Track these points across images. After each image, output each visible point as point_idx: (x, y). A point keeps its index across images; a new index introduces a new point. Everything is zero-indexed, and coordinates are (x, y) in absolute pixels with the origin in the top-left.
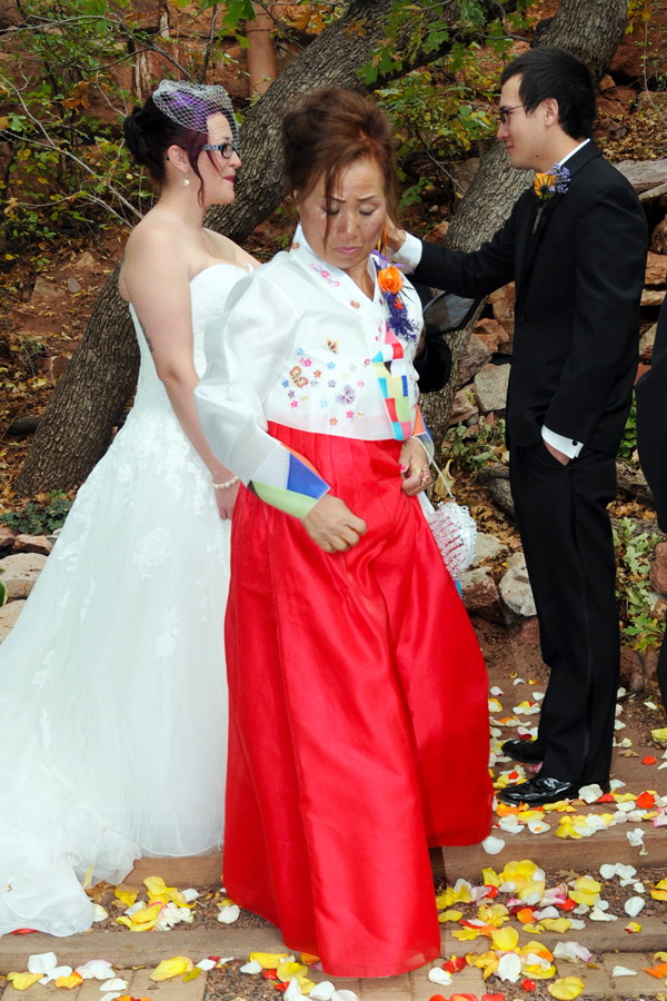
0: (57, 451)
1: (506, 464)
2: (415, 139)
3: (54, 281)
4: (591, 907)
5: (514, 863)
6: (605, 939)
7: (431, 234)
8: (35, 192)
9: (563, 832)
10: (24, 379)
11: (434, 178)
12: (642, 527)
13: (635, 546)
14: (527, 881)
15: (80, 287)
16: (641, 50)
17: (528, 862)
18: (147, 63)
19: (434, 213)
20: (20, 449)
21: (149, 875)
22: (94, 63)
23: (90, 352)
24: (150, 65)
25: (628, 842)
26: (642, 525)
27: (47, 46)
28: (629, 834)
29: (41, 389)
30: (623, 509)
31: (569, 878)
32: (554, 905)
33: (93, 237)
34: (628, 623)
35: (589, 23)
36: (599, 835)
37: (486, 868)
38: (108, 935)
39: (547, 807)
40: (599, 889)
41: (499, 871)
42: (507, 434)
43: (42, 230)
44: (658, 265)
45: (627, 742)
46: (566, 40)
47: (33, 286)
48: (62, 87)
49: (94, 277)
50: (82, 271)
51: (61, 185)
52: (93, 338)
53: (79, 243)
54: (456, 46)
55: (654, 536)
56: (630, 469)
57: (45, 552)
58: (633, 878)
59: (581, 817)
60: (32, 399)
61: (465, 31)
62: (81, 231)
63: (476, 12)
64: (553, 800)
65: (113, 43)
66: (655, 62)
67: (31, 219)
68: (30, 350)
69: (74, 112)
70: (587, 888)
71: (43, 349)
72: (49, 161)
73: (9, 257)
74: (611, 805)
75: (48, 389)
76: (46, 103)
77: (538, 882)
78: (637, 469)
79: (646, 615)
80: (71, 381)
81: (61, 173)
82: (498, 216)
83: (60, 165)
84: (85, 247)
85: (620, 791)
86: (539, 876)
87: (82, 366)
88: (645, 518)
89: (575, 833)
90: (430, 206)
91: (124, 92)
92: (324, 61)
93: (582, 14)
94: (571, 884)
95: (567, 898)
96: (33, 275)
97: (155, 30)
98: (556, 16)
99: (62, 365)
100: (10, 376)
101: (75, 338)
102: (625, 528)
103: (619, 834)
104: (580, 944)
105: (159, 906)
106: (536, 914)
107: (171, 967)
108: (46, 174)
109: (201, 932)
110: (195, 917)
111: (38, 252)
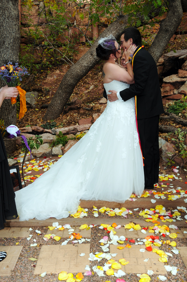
0: (52, 111)
3: (51, 76)
4: (176, 216)
5: (158, 205)
6: (181, 224)
9: (169, 199)
10: (45, 96)
12: (182, 130)
13: (181, 134)
14: (162, 210)
15: (56, 77)
17: (161, 205)
20: (44, 111)
24: (72, 31)
25: (184, 202)
27: (52, 27)
28: (184, 200)
29: (48, 98)
30: (178, 126)
31: (171, 210)
32: (168, 216)
36: (177, 200)
38: (69, 219)
39: (165, 193)
43: (49, 65)
44: (184, 72)
45: (181, 178)
47: (47, 77)
49: (59, 75)
50: (57, 74)
51: (53, 56)
53: (56, 68)
55: (185, 132)
57: (50, 133)
58: (185, 210)
59: (173, 196)
60: (46, 100)
67: (47, 63)
68: (46, 90)
71: (49, 90)
72: (51, 51)
73: (42, 71)
74: (179, 193)
75: (50, 98)
76: (52, 39)
77: (163, 210)
78: (180, 117)
79: (184, 150)
80: (56, 97)
81: (53, 53)
84: (57, 69)
85: (180, 190)
86: (164, 209)
88: (183, 128)
89: (172, 199)
93: (172, 18)
95: (171, 214)
96: (47, 74)
97: (73, 24)
98: (166, 19)
99: (53, 94)
100: (42, 95)
101: (56, 88)
102: (179, 131)
103: (182, 200)
104: (175, 225)
105: (80, 212)
106: (164, 218)
107: (84, 226)
108: (50, 54)
109: (89, 219)
110: (88, 215)
111: (48, 70)
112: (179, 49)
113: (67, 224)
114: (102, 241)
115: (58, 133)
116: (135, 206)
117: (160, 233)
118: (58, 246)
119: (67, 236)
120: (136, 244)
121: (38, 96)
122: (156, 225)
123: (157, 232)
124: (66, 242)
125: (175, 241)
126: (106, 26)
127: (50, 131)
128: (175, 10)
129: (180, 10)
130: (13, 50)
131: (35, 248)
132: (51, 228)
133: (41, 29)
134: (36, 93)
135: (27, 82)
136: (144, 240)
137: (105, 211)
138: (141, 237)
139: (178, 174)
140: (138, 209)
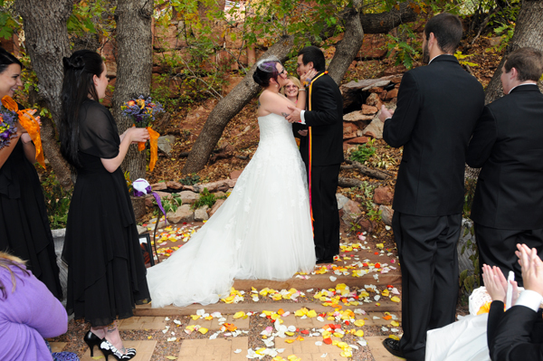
0: (194, 161)
3: (192, 114)
4: (364, 298)
5: (339, 284)
6: (369, 308)
9: (354, 275)
10: (184, 142)
12: (370, 184)
13: (368, 189)
14: (344, 290)
15: (199, 116)
17: (344, 284)
20: (183, 161)
23: (204, 133)
25: (373, 278)
27: (193, 52)
29: (189, 144)
30: (363, 178)
31: (357, 289)
32: (353, 297)
33: (204, 102)
34: (367, 212)
36: (365, 276)
39: (348, 267)
43: (189, 100)
44: (369, 108)
45: (369, 248)
47: (186, 116)
49: (204, 113)
50: (200, 111)
51: (195, 88)
53: (199, 104)
55: (374, 186)
58: (376, 289)
59: (359, 270)
60: (186, 147)
65: (211, 50)
68: (185, 133)
71: (189, 133)
73: (180, 108)
74: (367, 267)
76: (194, 66)
77: (347, 290)
78: (367, 166)
79: (372, 210)
80: (199, 142)
84: (201, 105)
85: (370, 262)
86: (347, 288)
87: (202, 138)
88: (370, 181)
89: (358, 275)
95: (356, 295)
96: (187, 112)
97: (222, 46)
99: (194, 138)
100: (180, 140)
101: (199, 130)
102: (365, 184)
103: (371, 275)
104: (362, 309)
105: (234, 296)
106: (348, 300)
107: (239, 315)
108: (191, 85)
109: (247, 304)
110: (245, 299)
111: (188, 106)
112: (362, 79)
113: (216, 311)
114: (265, 333)
115: (203, 190)
116: (309, 286)
117: (342, 320)
118: (205, 340)
119: (217, 327)
120: (311, 335)
121: (175, 141)
122: (337, 310)
123: (338, 319)
124: (215, 335)
125: (362, 329)
126: (265, 49)
127: (191, 187)
129: (360, 30)
130: (142, 80)
131: (174, 343)
132: (194, 317)
133: (179, 54)
134: (173, 137)
135: (161, 123)
136: (321, 331)
137: (268, 293)
138: (317, 326)
139: (366, 243)
140: (312, 289)
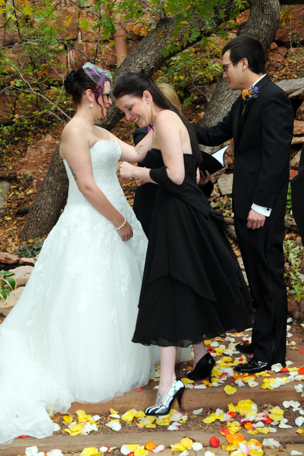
0: (37, 221)
1: (233, 218)
2: (188, 77)
3: (35, 148)
4: (279, 421)
5: (242, 401)
6: (286, 437)
7: (197, 118)
8: (27, 111)
9: (265, 386)
10: (23, 190)
11: (197, 93)
12: (296, 244)
13: (293, 253)
14: (249, 410)
15: (46, 150)
16: (289, 30)
17: (249, 400)
18: (72, 53)
19: (198, 109)
20: (22, 220)
21: (78, 409)
22: (51, 55)
23: (50, 178)
24: (74, 54)
25: (295, 390)
26: (296, 243)
27: (31, 49)
28: (296, 387)
29: (30, 194)
30: (287, 236)
31: (268, 408)
32: (262, 421)
33: (51, 128)
34: (291, 288)
35: (263, 23)
36: (282, 387)
37: (230, 403)
38: (60, 437)
39: (257, 374)
40: (283, 413)
41: (235, 405)
42: (233, 205)
43: (30, 127)
44: (299, 125)
45: (293, 343)
46: (252, 31)
47: (26, 150)
48: (37, 66)
49: (52, 145)
50: (47, 143)
51: (38, 107)
52: (51, 172)
53: (46, 131)
54: (203, 38)
56: (289, 218)
57: (32, 265)
58: (299, 407)
59: (273, 379)
60: (27, 199)
61: (207, 31)
62: (46, 126)
63: (212, 22)
64: (260, 371)
65: (58, 46)
66: (295, 35)
67: (25, 122)
68: (25, 178)
69: (42, 77)
70: (277, 412)
71: (31, 177)
72: (32, 98)
73: (16, 139)
74: (287, 373)
75: (33, 194)
76: (30, 73)
77: (253, 410)
79: (300, 284)
80: (43, 191)
81: (37, 102)
82: (225, 110)
83: (37, 99)
84: (48, 132)
85: (291, 366)
86: (254, 407)
87: (47, 184)
88: (297, 240)
89: (270, 387)
90: (196, 106)
91: (63, 66)
92: (147, 48)
93: (259, 19)
94: (269, 410)
95: (268, 417)
96: (26, 146)
97: (75, 40)
98: (248, 21)
99: (39, 184)
100: (17, 189)
101: (45, 172)
102: (288, 245)
103: (291, 387)
104: (275, 439)
105: (83, 424)
106: (254, 425)
108: (31, 103)
109: (101, 435)
110: (99, 428)
111: (28, 136)
112: (294, 78)
113: (55, 448)
116: (196, 404)
121: (10, 190)
128: (265, 3)
134: (6, 185)
137: (135, 417)
139: (290, 335)
140: (202, 409)
